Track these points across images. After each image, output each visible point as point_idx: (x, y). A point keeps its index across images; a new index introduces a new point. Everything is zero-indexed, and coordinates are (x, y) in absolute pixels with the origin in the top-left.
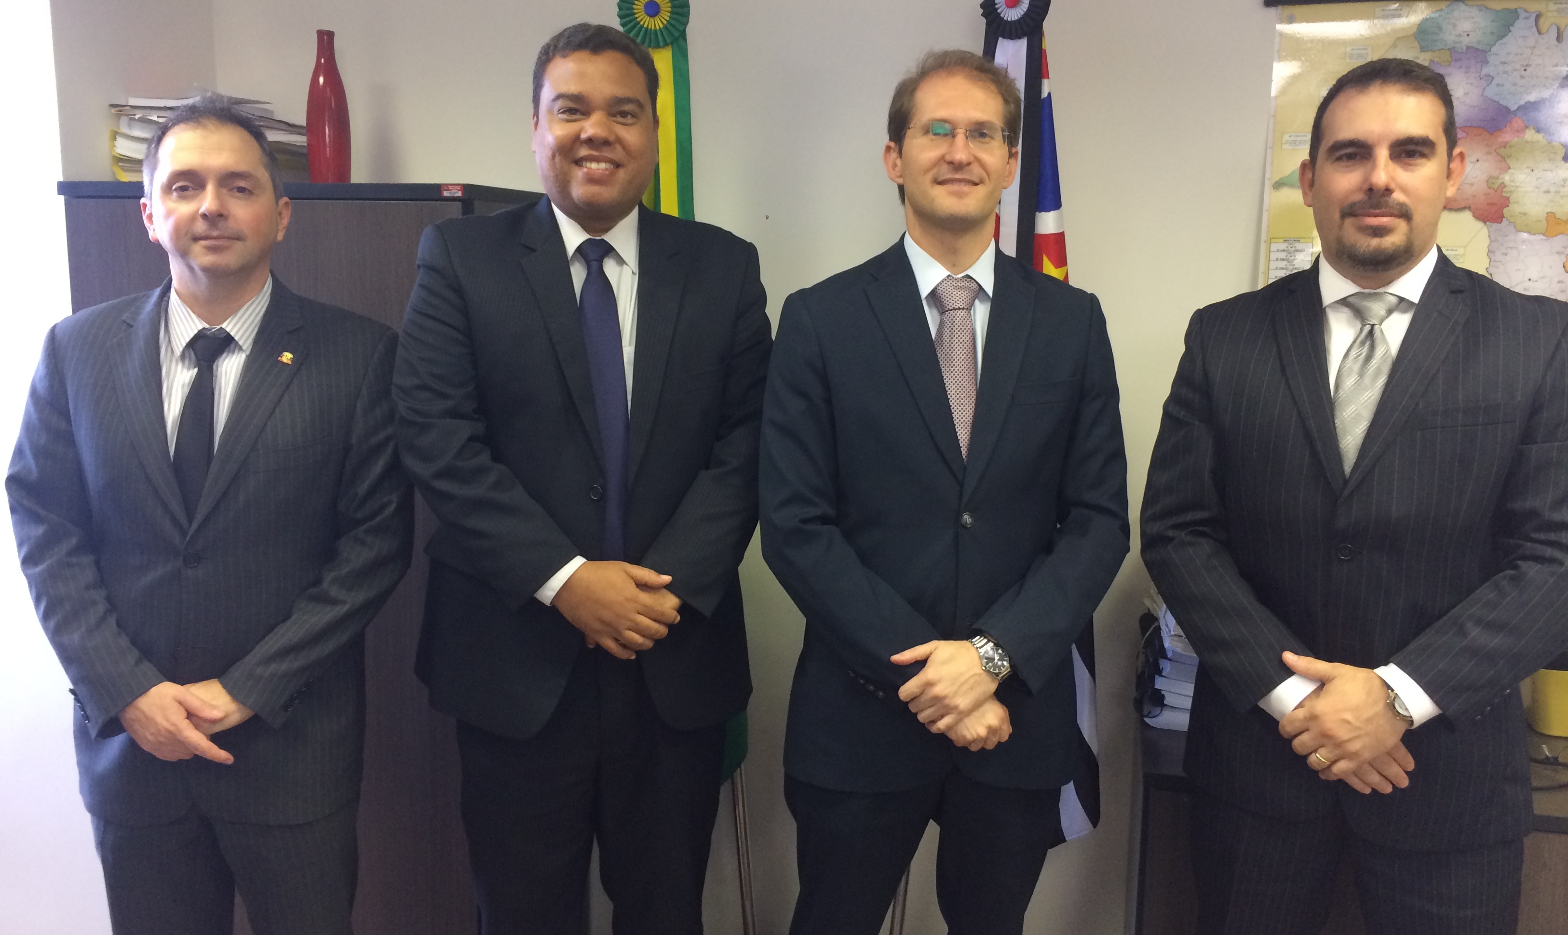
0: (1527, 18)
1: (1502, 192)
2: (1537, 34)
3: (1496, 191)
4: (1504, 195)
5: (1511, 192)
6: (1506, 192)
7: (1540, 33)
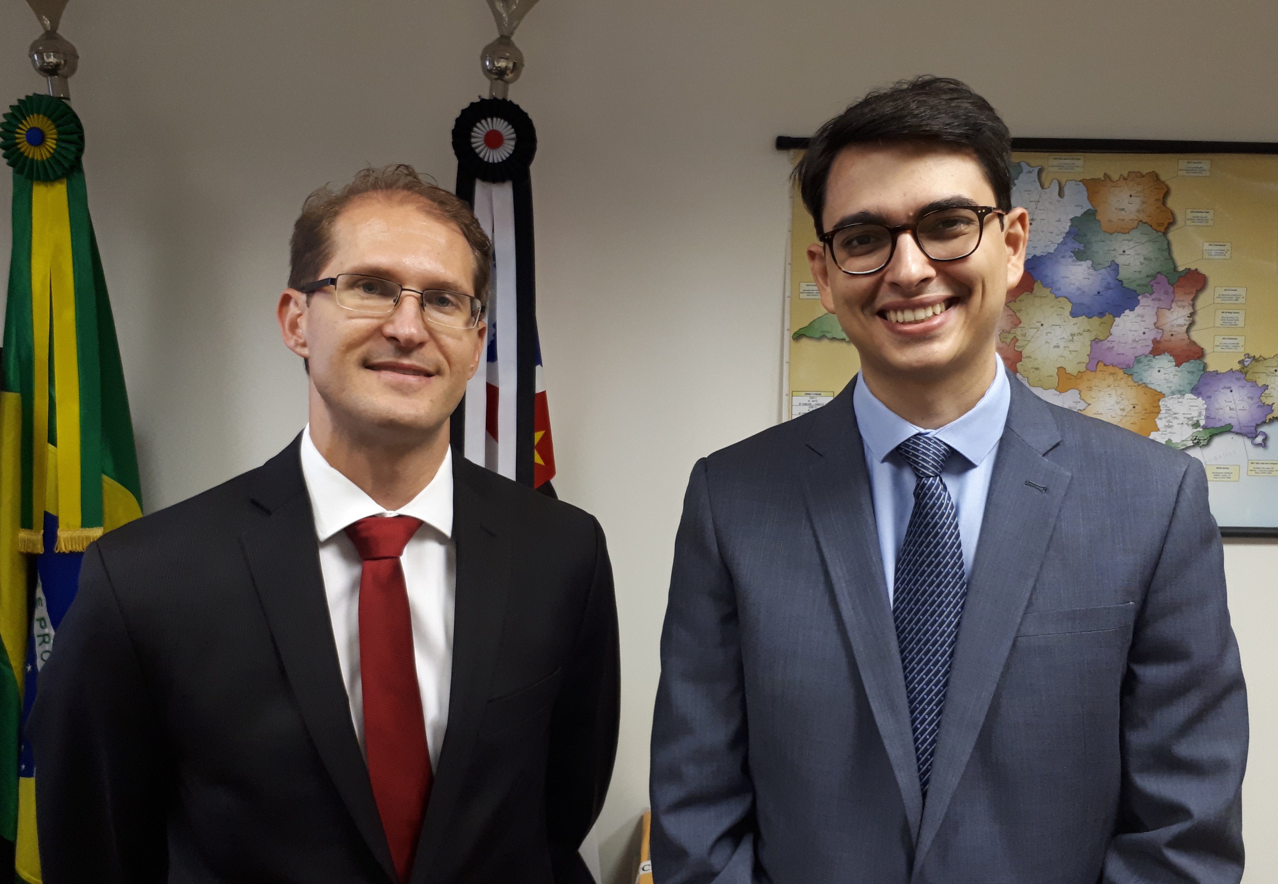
0: (1030, 172)
1: (1015, 346)
2: (1040, 188)
3: (1009, 346)
4: (1017, 349)
5: (1024, 347)
6: (1019, 347)
7: (1042, 187)
